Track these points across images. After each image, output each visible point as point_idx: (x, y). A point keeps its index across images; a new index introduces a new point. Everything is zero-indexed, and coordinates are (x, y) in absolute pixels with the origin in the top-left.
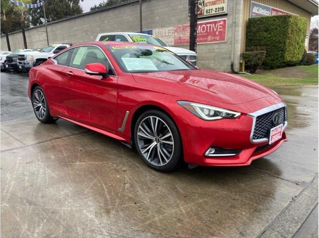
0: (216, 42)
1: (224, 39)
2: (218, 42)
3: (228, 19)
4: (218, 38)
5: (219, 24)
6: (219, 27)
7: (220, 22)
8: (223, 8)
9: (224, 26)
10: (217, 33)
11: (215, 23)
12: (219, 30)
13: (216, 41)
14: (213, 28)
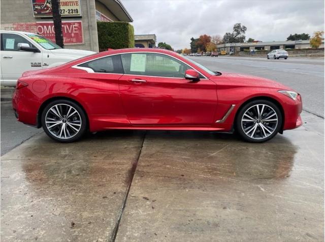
0: (73, 44)
1: (81, 42)
2: (75, 44)
3: (83, 22)
4: (74, 40)
5: (74, 26)
6: (74, 29)
7: (74, 23)
8: (77, 10)
9: (80, 28)
10: (73, 35)
11: (69, 24)
12: (74, 32)
13: (73, 42)
14: (67, 29)
